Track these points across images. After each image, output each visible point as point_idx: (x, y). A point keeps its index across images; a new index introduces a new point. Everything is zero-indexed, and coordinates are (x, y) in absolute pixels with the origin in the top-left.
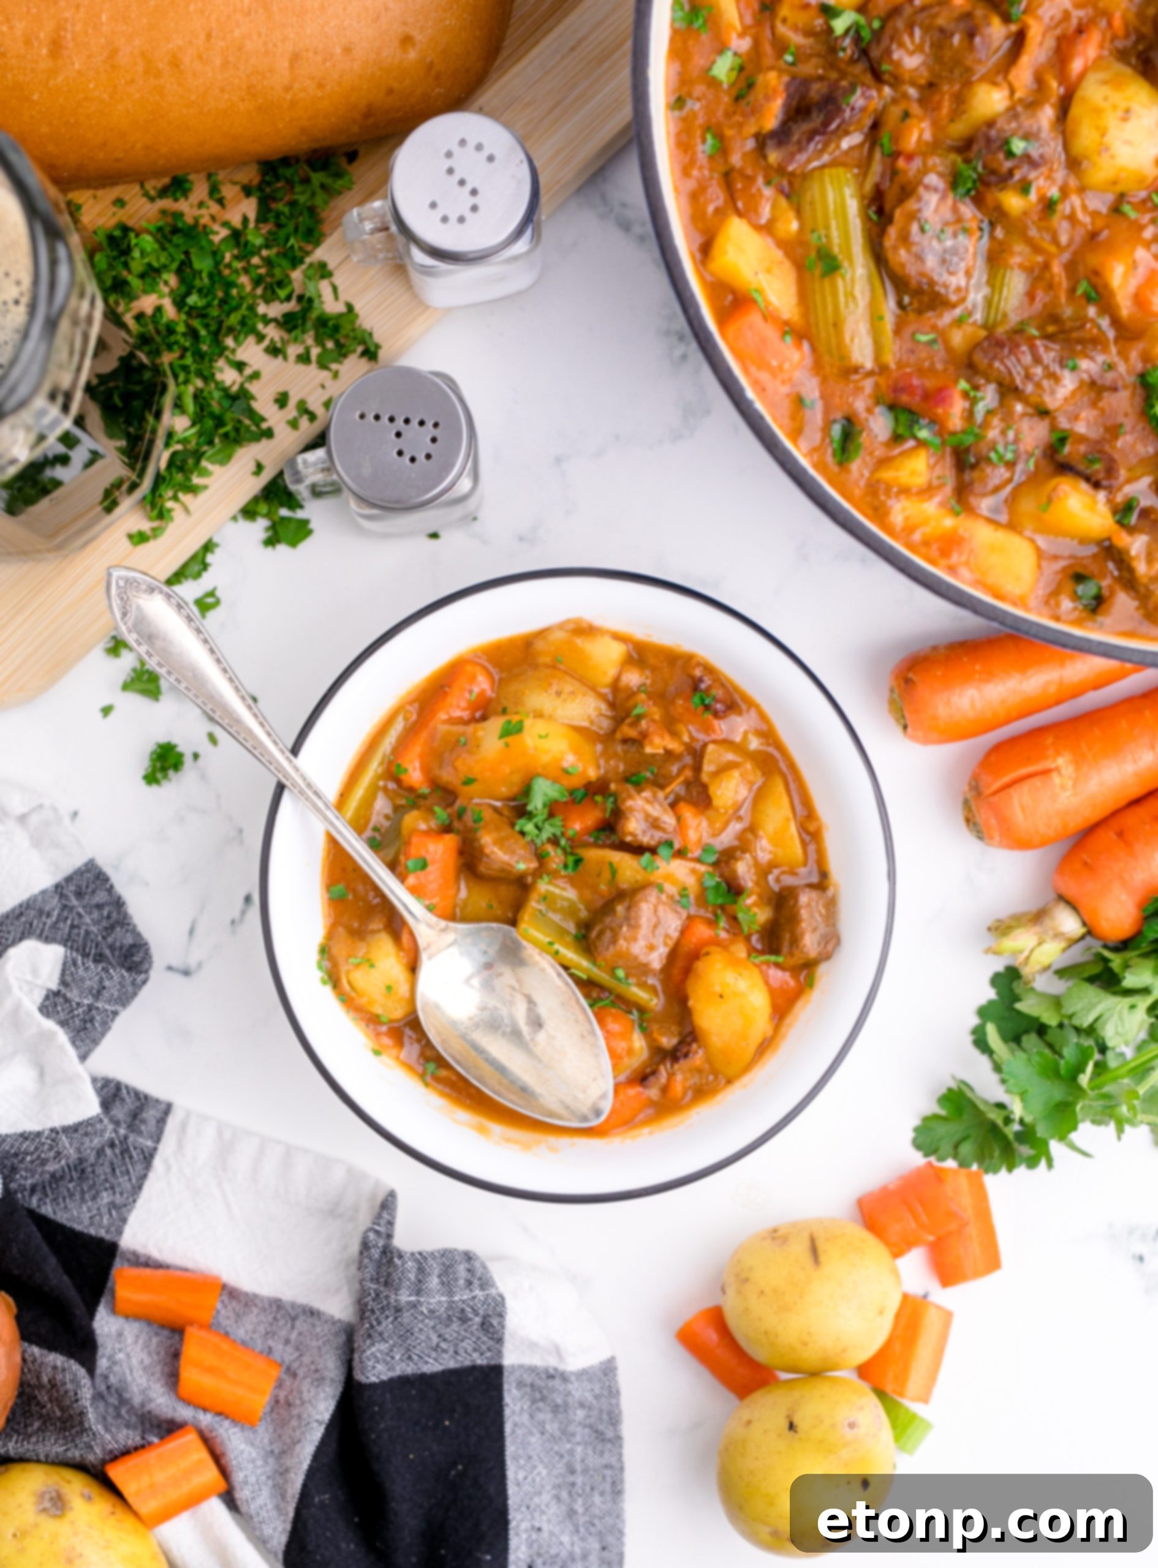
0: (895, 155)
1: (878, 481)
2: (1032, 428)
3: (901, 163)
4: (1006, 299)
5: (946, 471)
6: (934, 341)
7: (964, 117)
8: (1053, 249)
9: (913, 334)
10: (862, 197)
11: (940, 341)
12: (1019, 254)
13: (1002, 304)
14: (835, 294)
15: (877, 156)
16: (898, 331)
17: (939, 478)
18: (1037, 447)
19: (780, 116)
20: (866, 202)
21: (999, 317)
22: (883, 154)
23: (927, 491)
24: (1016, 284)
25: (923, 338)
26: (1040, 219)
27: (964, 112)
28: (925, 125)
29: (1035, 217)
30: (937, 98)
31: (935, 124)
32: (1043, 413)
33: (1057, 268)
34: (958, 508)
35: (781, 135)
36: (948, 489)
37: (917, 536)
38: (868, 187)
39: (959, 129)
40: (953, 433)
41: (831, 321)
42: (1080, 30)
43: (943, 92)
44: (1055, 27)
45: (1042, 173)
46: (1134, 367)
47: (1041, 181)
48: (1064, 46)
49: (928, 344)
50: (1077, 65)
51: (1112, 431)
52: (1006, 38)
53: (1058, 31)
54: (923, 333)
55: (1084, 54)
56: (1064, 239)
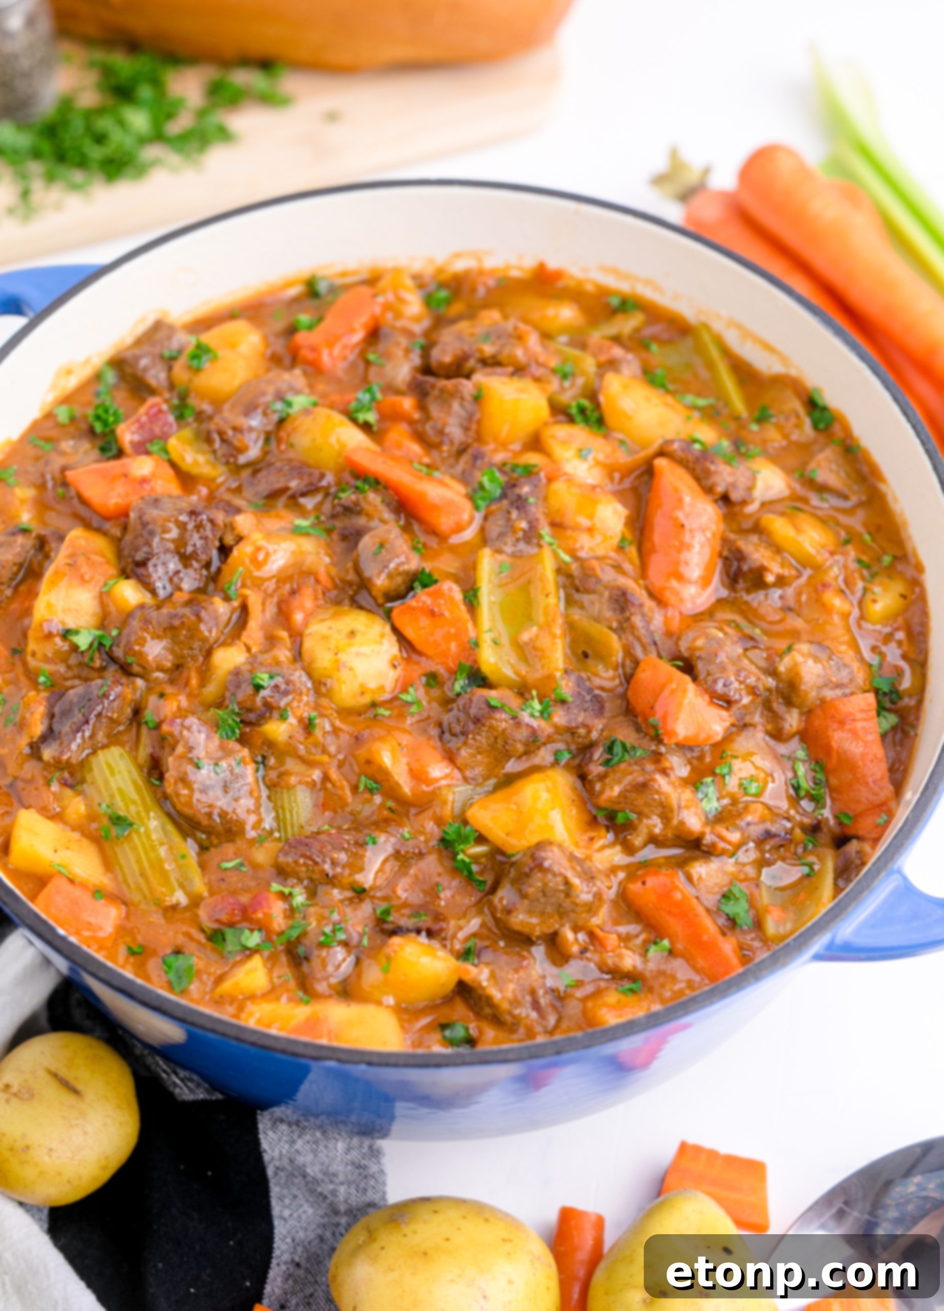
0: (158, 726)
1: (221, 996)
2: (355, 911)
3: (165, 728)
4: (298, 814)
5: (284, 972)
6: (241, 864)
7: (212, 680)
8: (325, 758)
9: (218, 864)
10: (140, 767)
11: (246, 863)
12: (295, 771)
13: (295, 818)
14: (134, 848)
15: (143, 731)
16: (202, 866)
17: (280, 978)
18: (367, 926)
19: (46, 722)
20: (145, 771)
21: (296, 829)
22: (149, 729)
23: (272, 993)
24: (303, 800)
25: (229, 865)
26: (306, 738)
27: (211, 677)
28: (181, 697)
29: (302, 738)
30: (185, 674)
31: (190, 696)
32: (360, 893)
33: (335, 775)
34: (305, 998)
35: (50, 737)
36: (292, 984)
38: (142, 758)
39: (211, 691)
40: (281, 933)
41: (137, 872)
42: (293, 592)
43: (189, 669)
44: (271, 596)
45: (294, 699)
46: (432, 834)
47: (295, 704)
48: (284, 607)
49: (236, 868)
50: (298, 617)
51: (433, 892)
52: (232, 613)
53: (275, 599)
54: (228, 861)
55: (302, 608)
56: (332, 749)
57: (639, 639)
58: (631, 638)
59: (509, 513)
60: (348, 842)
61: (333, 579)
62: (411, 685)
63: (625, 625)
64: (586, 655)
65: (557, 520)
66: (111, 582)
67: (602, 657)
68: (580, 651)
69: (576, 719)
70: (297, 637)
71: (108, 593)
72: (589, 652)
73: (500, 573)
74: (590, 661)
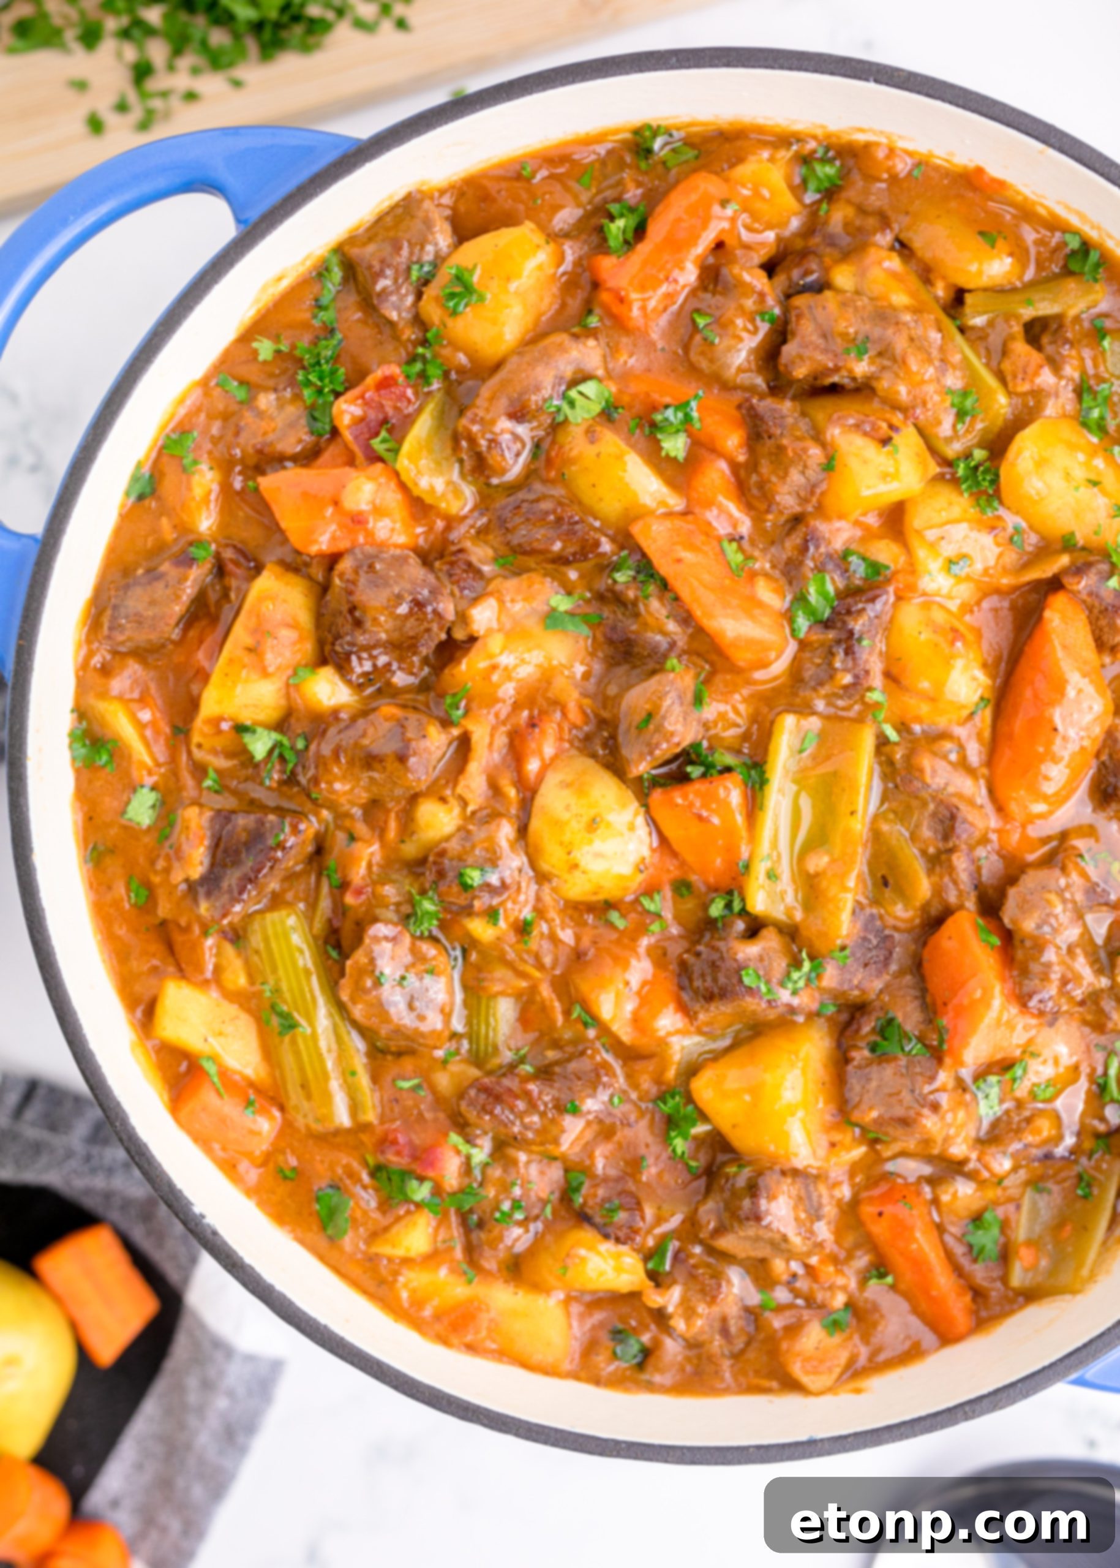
0: (343, 888)
1: (377, 1256)
2: (542, 1173)
3: (350, 897)
4: (495, 1030)
5: (453, 1233)
6: (419, 1086)
7: (415, 838)
8: (537, 974)
9: (394, 1080)
10: (314, 938)
11: (425, 1085)
12: (500, 978)
13: (491, 1034)
14: (297, 1052)
15: (325, 889)
16: (375, 1079)
17: (444, 1241)
18: (552, 1193)
19: (207, 862)
20: (320, 942)
21: (490, 1049)
22: (331, 886)
23: (432, 1258)
24: (505, 1011)
25: (406, 1085)
26: (518, 942)
27: (413, 833)
28: (375, 847)
29: (511, 942)
30: (382, 817)
31: (384, 845)
32: (552, 1158)
33: (546, 991)
34: (471, 1273)
35: (210, 882)
36: (459, 1253)
37: (427, 1312)
38: (318, 925)
39: (410, 850)
40: (453, 1194)
42: (532, 724)
43: (388, 811)
44: (504, 723)
45: (509, 898)
46: (647, 1092)
47: (509, 905)
48: (517, 742)
49: (414, 1089)
50: (533, 766)
51: (635, 1164)
52: (450, 744)
53: (508, 727)
54: (405, 1078)
55: (540, 753)
56: (548, 960)
57: (955, 883)
58: (946, 879)
59: (832, 654)
60: (546, 1104)
61: (584, 713)
62: (659, 891)
63: (944, 857)
64: (886, 883)
65: (895, 671)
66: (302, 672)
67: (902, 894)
68: (879, 875)
69: (850, 981)
70: (529, 794)
71: (297, 687)
72: (891, 881)
73: (801, 751)
74: (888, 893)
